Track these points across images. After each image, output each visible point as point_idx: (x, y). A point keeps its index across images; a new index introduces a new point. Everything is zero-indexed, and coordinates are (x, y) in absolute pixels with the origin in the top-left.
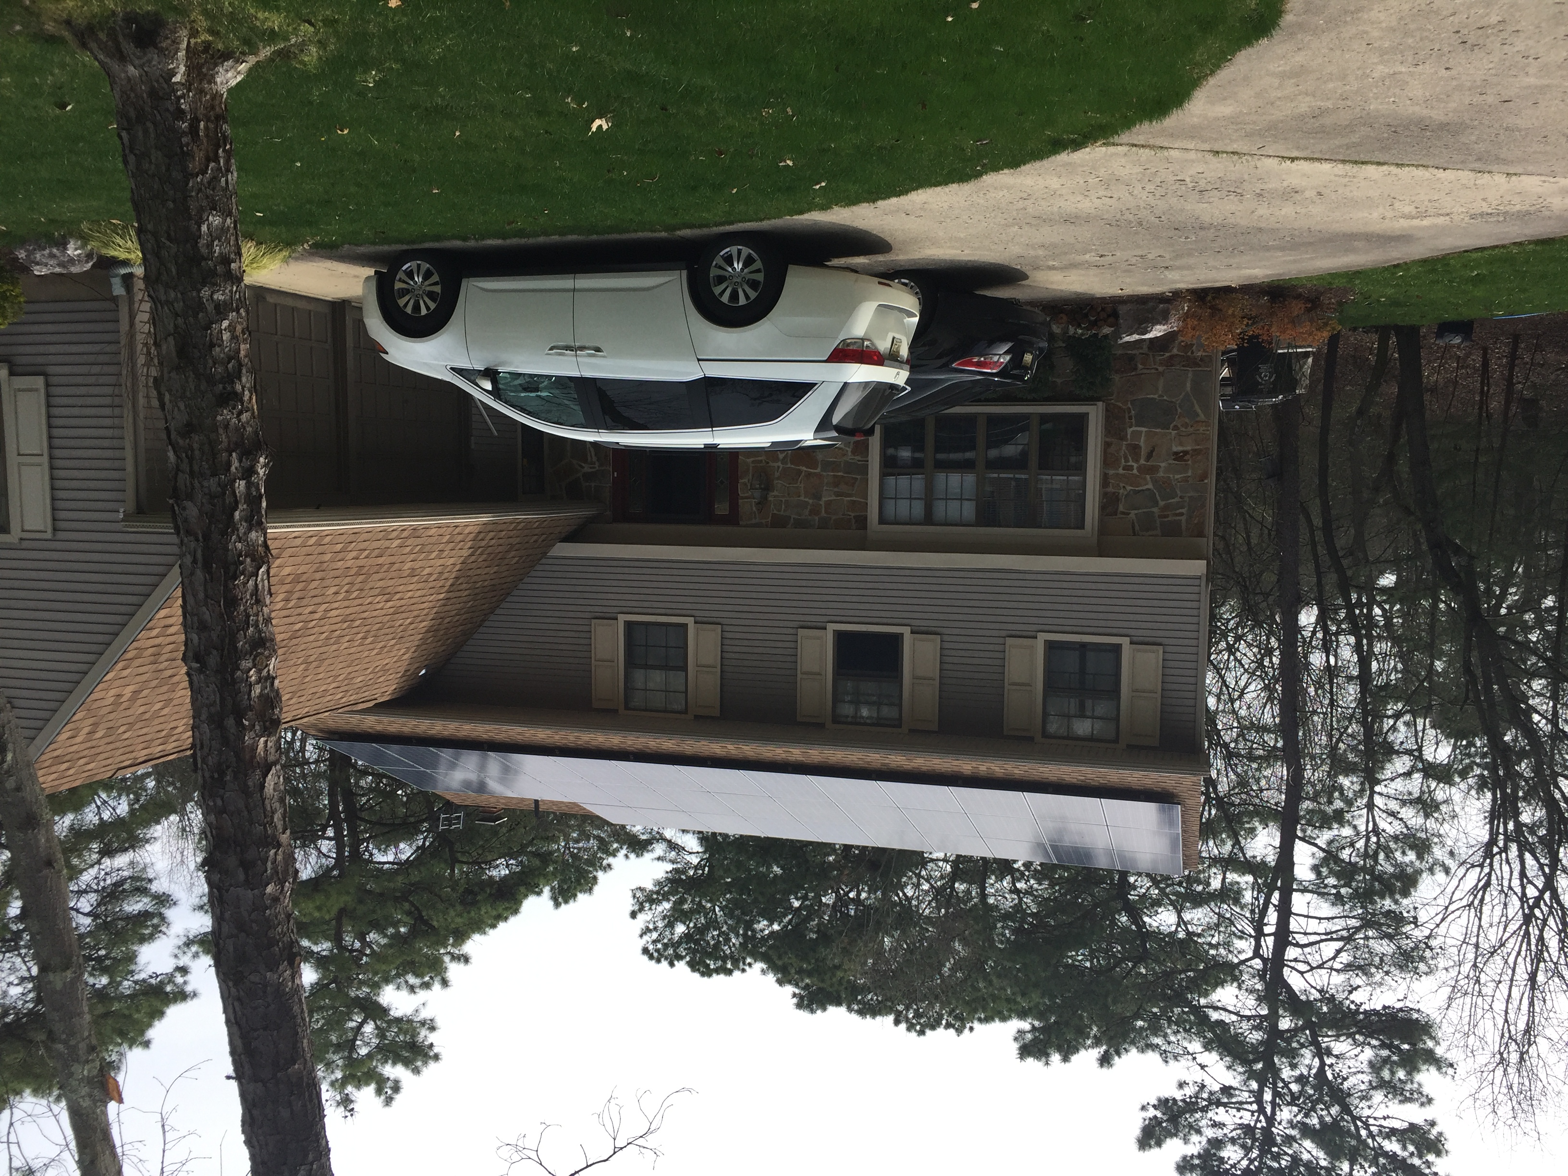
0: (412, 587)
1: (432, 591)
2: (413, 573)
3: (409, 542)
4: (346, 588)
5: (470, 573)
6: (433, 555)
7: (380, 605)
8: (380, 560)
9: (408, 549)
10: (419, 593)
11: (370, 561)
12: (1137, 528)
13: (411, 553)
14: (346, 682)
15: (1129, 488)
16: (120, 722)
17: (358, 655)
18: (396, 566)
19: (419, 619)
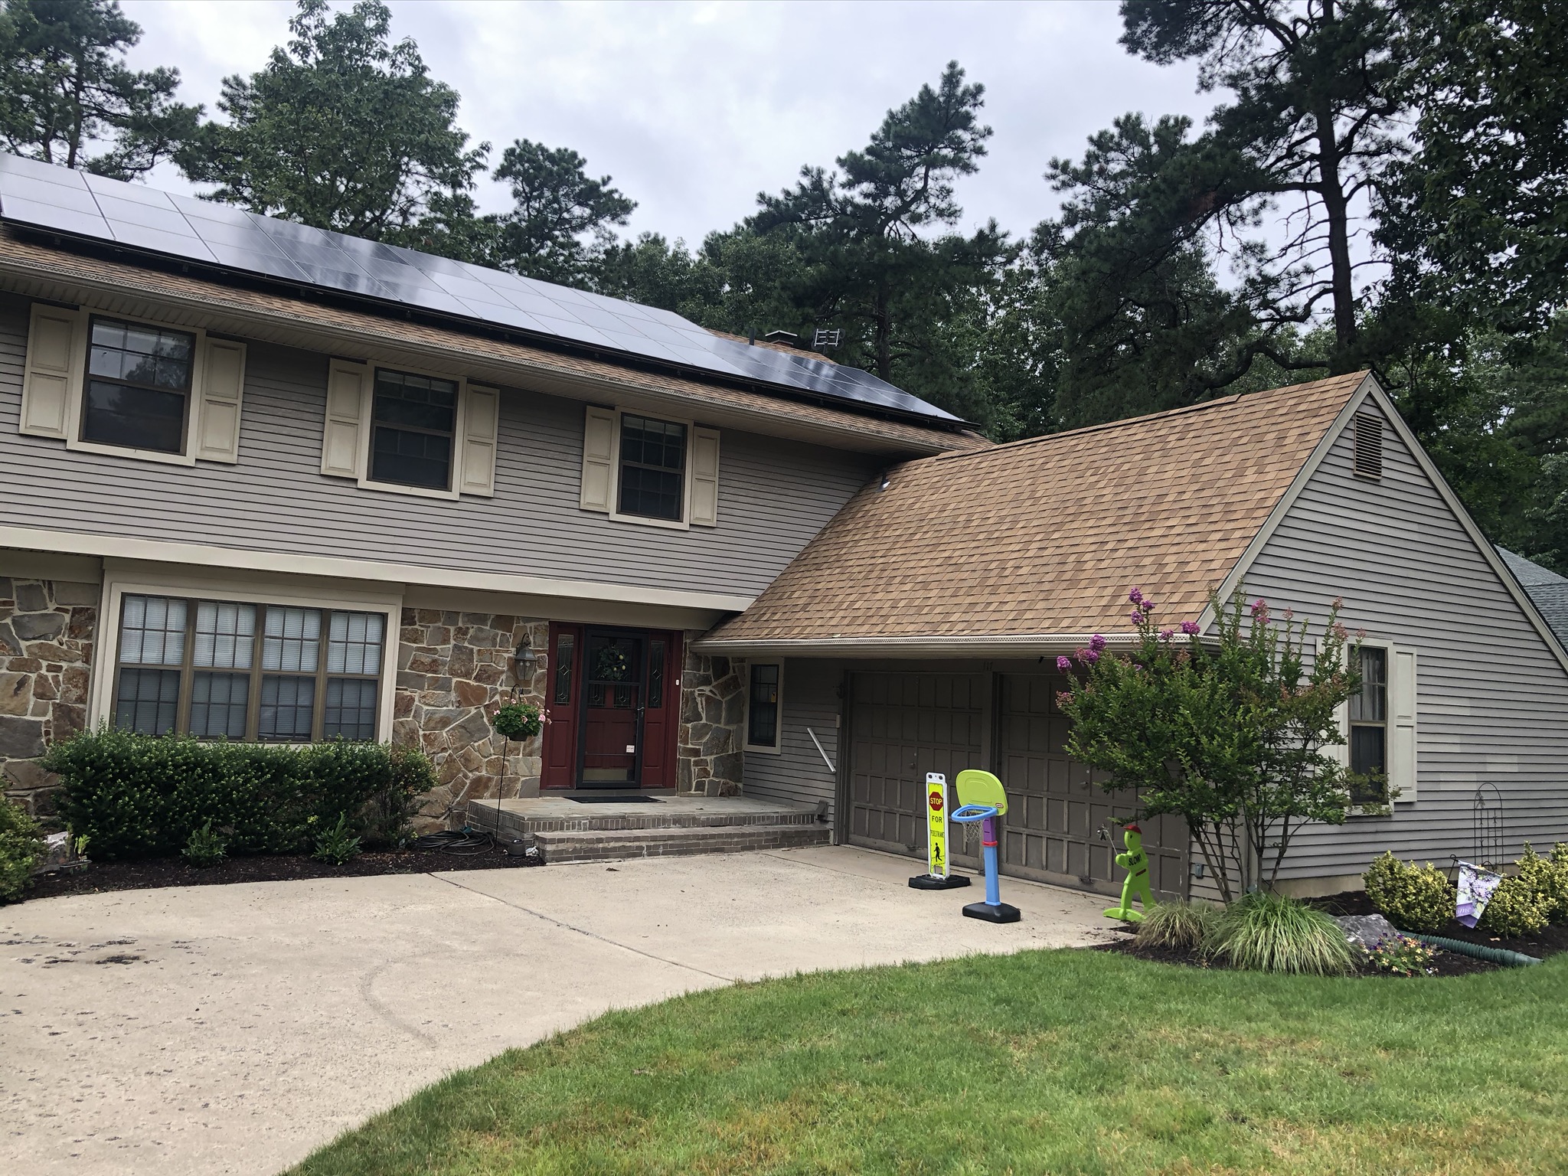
0: (923, 571)
1: (896, 566)
2: (925, 585)
3: (939, 618)
4: (1007, 573)
5: (851, 584)
6: (902, 604)
7: (958, 553)
8: (970, 600)
9: (936, 611)
10: (912, 564)
11: (983, 599)
12: (45, 591)
13: (934, 607)
14: (979, 478)
15: (55, 643)
16: (1249, 447)
17: (971, 504)
18: (949, 593)
19: (904, 538)
